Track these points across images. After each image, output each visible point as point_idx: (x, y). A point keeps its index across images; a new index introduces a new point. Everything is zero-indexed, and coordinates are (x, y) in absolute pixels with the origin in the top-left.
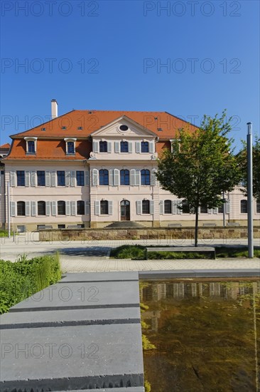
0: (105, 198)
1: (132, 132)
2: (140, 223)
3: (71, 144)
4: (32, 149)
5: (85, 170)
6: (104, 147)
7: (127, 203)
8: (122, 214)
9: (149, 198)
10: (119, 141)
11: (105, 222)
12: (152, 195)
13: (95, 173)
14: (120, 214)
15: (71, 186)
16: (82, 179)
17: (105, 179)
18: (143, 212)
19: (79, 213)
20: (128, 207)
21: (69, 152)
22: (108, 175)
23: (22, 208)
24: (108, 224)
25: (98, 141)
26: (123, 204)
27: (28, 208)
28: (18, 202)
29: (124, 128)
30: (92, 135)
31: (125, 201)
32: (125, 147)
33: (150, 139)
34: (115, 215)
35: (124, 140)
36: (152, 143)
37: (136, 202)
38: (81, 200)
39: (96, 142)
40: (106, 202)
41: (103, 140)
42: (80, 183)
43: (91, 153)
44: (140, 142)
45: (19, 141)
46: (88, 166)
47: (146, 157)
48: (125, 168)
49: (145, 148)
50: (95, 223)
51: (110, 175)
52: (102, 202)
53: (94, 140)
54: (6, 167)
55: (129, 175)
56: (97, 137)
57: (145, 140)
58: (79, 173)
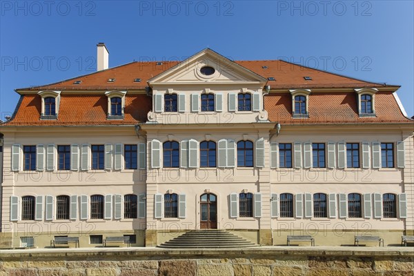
0: (173, 190)
1: (222, 77)
2: (235, 233)
3: (117, 101)
4: (50, 109)
5: (138, 142)
6: (172, 103)
7: (212, 198)
8: (203, 216)
9: (252, 189)
10: (199, 93)
11: (171, 231)
12: (258, 183)
13: (156, 148)
14: (199, 217)
15: (114, 170)
16: (133, 158)
17: (172, 157)
18: (242, 214)
19: (126, 215)
20: (214, 205)
21: (113, 113)
22: (178, 150)
23: (29, 208)
24: (176, 235)
25: (162, 93)
26: (204, 200)
27: (41, 207)
28: (24, 198)
29: (208, 71)
30: (152, 82)
31: (208, 195)
32: (209, 103)
33: (255, 87)
34: (190, 219)
35: (208, 91)
36: (258, 94)
37: (229, 197)
38: (131, 192)
39: (159, 95)
40: (175, 195)
41: (171, 91)
42: (131, 164)
43: (150, 114)
44: (236, 92)
45: (32, 99)
46: (143, 136)
47: (247, 118)
48: (208, 138)
49: (245, 102)
50: (154, 232)
51: (182, 150)
52: (167, 196)
53: (155, 92)
54: (5, 139)
55: (215, 150)
56: (160, 87)
57: (245, 90)
58: (128, 148)
